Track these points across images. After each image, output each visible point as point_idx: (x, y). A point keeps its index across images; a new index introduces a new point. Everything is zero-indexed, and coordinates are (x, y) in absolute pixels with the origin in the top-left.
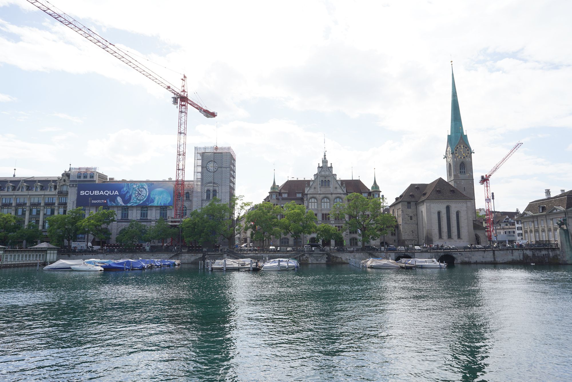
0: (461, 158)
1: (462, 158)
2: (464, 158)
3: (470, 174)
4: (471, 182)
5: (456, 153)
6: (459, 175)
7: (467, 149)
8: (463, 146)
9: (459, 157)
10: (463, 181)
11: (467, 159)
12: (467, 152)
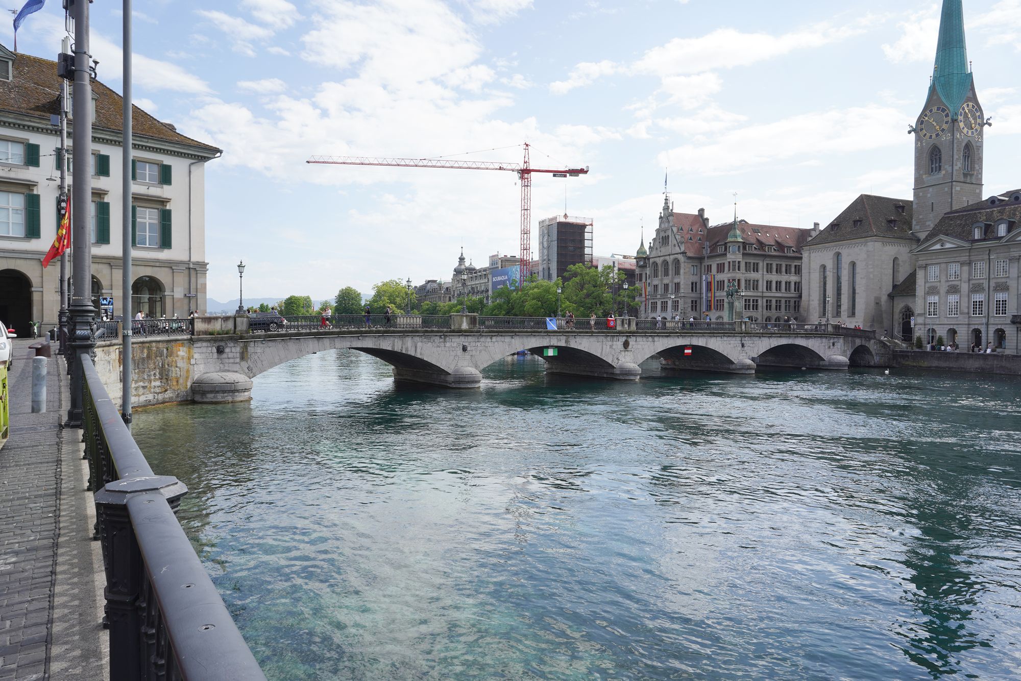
0: (931, 136)
1: (934, 136)
2: (937, 135)
3: (947, 172)
4: (946, 189)
5: (921, 130)
6: (924, 177)
7: (945, 113)
8: (938, 109)
9: (928, 135)
10: (931, 189)
11: (946, 137)
12: (945, 119)
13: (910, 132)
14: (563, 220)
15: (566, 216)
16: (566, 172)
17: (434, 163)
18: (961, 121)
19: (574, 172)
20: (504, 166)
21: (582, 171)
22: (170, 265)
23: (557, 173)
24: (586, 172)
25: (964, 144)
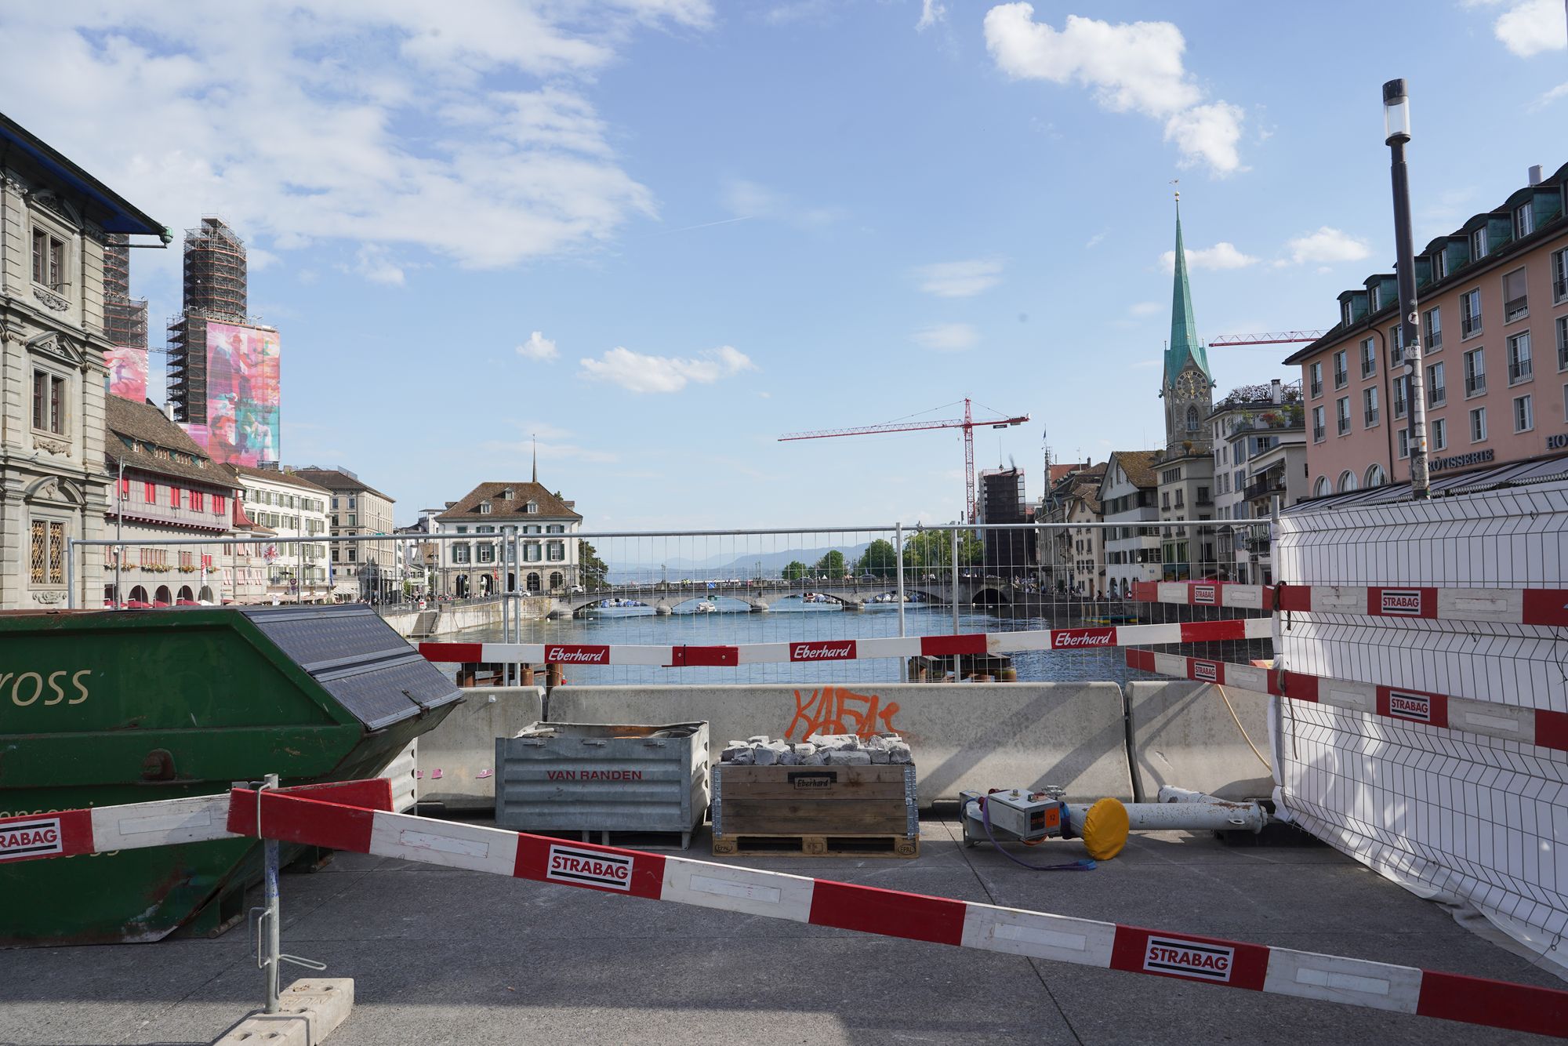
13: (1160, 397)
14: (999, 472)
15: (1001, 467)
16: (1007, 422)
17: (883, 429)
18: (1180, 389)
19: (1016, 421)
20: (947, 423)
21: (1023, 419)
22: (564, 567)
23: (997, 425)
24: (1027, 420)
25: (1186, 408)
